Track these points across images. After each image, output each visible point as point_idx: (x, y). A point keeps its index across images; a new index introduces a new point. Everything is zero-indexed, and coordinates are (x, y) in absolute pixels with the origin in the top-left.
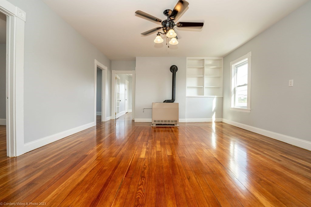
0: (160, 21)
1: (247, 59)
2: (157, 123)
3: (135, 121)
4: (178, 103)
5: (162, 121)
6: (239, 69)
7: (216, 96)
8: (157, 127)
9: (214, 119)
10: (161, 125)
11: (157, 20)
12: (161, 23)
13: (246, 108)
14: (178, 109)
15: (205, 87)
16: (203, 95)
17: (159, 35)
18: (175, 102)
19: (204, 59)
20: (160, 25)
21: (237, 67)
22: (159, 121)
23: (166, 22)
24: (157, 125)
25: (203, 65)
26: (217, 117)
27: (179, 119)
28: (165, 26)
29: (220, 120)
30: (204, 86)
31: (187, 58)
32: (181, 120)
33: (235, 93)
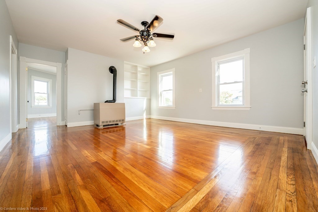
0: (139, 31)
1: (172, 72)
2: (105, 124)
3: (68, 127)
4: (124, 103)
5: (110, 122)
6: (164, 78)
7: (146, 98)
8: (104, 128)
9: (145, 116)
10: (109, 125)
11: (136, 29)
12: (139, 32)
13: (172, 106)
14: (124, 109)
15: (139, 90)
16: (137, 97)
17: (138, 40)
18: (116, 102)
19: (137, 66)
20: (138, 34)
21: (162, 76)
22: (107, 122)
23: (143, 31)
24: (104, 126)
25: (137, 71)
26: (146, 115)
27: (126, 118)
28: (143, 35)
29: (149, 117)
30: (137, 89)
31: (125, 62)
32: (127, 119)
33: (161, 95)
